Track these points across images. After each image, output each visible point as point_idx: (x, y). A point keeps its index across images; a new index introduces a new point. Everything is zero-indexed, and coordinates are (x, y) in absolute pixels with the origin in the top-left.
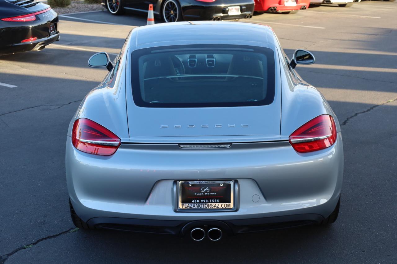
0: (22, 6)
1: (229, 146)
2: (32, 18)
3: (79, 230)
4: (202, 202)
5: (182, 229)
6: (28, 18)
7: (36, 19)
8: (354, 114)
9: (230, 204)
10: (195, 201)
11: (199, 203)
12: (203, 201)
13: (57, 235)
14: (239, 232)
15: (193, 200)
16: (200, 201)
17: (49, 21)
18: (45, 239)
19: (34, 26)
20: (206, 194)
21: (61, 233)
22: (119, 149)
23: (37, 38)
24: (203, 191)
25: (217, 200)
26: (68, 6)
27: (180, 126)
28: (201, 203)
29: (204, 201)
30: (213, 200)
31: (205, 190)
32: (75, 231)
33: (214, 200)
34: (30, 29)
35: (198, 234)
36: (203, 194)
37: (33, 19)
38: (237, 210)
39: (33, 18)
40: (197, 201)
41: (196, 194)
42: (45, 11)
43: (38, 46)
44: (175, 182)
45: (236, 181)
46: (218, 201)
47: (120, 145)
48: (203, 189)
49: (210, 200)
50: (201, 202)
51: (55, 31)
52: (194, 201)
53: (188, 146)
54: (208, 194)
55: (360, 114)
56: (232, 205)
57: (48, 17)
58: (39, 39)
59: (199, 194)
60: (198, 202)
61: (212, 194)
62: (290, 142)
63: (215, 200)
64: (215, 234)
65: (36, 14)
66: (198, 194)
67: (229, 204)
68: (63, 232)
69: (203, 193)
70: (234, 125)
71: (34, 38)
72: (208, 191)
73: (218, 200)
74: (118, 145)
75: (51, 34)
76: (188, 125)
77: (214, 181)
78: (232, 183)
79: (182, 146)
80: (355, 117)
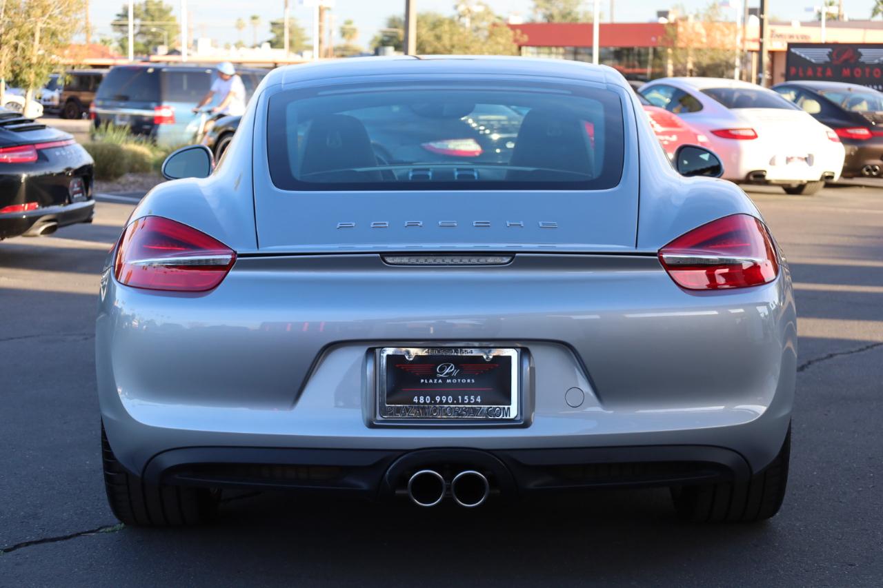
0: (6, 129)
1: (506, 260)
2: (28, 155)
3: (123, 528)
4: (438, 400)
5: (387, 473)
6: (20, 156)
7: (39, 158)
8: (824, 355)
9: (509, 408)
10: (422, 398)
11: (431, 403)
12: (441, 401)
13: (66, 538)
14: (532, 485)
15: (416, 397)
16: (433, 398)
17: (68, 169)
18: (36, 543)
19: (32, 174)
20: (449, 381)
21: (78, 535)
22: (232, 273)
23: (39, 205)
24: (440, 374)
25: (475, 398)
26: (119, 180)
27: (385, 224)
28: (436, 403)
29: (444, 401)
30: (466, 397)
31: (447, 371)
32: (113, 531)
33: (469, 398)
34: (23, 181)
35: (427, 488)
36: (440, 381)
37: (30, 158)
38: (526, 425)
39: (30, 155)
40: (425, 399)
41: (422, 381)
42: (63, 143)
43: (40, 226)
44: (371, 352)
45: (524, 353)
46: (479, 399)
47: (233, 261)
48: (442, 369)
49: (460, 397)
50: (436, 401)
51: (83, 195)
52: (419, 399)
53: (405, 260)
54: (455, 381)
55: (839, 356)
56: (514, 411)
57: (69, 157)
58: (43, 207)
59: (431, 381)
60: (428, 402)
61: (464, 381)
62: (661, 259)
63: (472, 397)
64: (469, 488)
65: (38, 147)
66: (428, 381)
67: (506, 407)
68: (83, 533)
69: (441, 378)
70: (522, 223)
71: (32, 204)
72: (455, 374)
73: (479, 397)
74: (231, 262)
75: (73, 200)
76: (406, 222)
77: (469, 350)
78: (513, 354)
79: (389, 260)
80: (826, 361)
